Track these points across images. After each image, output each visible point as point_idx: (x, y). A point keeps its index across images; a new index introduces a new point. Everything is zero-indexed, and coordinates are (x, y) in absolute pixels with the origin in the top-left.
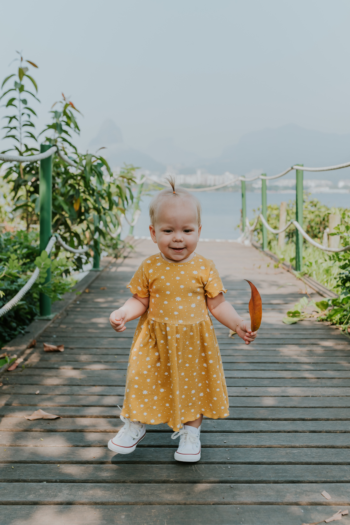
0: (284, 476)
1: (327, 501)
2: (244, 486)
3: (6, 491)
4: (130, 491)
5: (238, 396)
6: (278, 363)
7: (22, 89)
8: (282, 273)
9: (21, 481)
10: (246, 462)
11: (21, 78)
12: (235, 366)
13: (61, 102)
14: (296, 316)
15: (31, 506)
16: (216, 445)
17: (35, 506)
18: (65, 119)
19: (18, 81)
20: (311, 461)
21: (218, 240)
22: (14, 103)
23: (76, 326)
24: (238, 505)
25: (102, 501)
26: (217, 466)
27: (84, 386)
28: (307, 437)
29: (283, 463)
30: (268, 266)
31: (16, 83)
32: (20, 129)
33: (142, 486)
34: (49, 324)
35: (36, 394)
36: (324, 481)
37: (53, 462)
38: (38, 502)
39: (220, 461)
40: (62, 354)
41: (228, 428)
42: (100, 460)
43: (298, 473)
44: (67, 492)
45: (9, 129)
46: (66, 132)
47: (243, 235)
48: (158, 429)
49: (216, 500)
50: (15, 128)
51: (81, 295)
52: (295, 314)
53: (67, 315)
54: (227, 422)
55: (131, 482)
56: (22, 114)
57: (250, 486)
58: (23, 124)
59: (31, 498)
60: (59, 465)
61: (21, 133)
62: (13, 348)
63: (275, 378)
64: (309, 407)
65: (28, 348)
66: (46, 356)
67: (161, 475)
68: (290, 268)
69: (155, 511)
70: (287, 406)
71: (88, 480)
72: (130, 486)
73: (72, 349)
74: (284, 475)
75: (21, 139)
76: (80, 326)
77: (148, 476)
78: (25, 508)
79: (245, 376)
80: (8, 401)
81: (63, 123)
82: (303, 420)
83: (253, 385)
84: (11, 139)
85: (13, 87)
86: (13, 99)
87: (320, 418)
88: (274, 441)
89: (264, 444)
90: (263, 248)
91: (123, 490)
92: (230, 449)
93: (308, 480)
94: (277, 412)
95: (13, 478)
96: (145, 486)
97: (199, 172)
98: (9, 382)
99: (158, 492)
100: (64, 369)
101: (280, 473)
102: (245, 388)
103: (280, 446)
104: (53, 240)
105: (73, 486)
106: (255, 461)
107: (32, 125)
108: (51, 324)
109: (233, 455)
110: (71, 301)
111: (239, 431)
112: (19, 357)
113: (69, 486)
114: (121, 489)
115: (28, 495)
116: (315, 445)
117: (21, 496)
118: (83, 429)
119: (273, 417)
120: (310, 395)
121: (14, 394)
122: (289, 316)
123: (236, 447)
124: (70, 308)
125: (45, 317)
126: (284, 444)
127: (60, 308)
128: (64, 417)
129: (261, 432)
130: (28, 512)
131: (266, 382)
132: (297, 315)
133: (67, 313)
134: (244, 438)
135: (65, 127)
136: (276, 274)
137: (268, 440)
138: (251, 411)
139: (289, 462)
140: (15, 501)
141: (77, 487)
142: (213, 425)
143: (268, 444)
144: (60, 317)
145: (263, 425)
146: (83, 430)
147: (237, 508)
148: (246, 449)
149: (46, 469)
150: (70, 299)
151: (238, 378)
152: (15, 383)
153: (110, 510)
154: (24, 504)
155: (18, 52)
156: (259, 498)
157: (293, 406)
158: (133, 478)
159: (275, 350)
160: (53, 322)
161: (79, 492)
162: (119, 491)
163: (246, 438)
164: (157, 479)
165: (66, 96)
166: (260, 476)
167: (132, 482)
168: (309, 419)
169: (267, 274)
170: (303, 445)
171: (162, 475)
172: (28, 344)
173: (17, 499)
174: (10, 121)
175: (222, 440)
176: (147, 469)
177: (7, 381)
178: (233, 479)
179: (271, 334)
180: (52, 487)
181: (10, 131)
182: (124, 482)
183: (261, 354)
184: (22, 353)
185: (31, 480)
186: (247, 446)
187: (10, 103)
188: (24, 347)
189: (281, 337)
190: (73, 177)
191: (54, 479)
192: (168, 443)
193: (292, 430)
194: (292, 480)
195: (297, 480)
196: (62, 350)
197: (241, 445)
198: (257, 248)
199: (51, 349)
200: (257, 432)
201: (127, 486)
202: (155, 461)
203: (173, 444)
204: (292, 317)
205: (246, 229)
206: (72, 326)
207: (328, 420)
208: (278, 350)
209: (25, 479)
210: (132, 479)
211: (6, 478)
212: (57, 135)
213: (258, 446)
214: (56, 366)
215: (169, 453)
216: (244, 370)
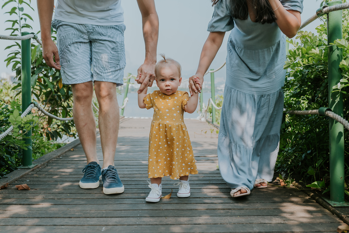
22: (16, 11)
30: (212, 132)
32: (20, 30)
34: (28, 171)
45: (13, 30)
50: (17, 29)
56: (21, 19)
58: (21, 26)
86: (15, 8)
90: (212, 122)
107: (28, 26)
108: (30, 172)
125: (27, 167)
160: (33, 171)
174: (13, 25)
181: (13, 32)
187: (13, 11)
198: (209, 122)
205: (203, 110)
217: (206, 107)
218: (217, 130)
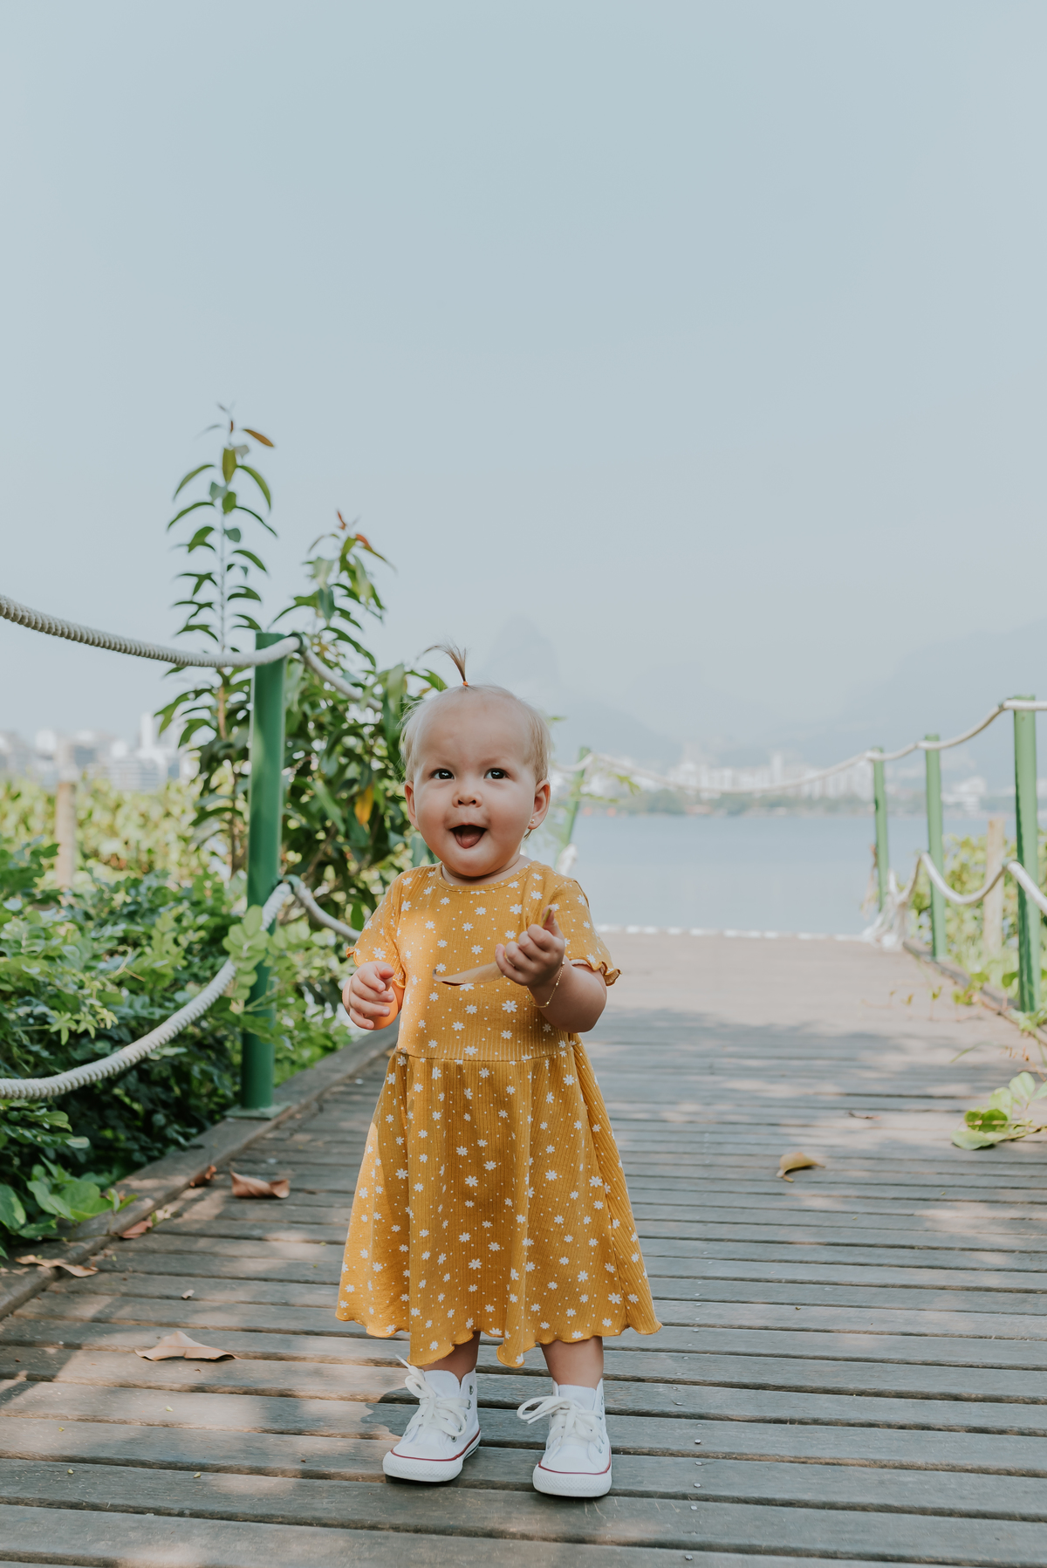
2: (725, 1559)
3: (35, 1529)
4: (383, 1549)
5: (766, 1328)
6: (912, 1248)
7: (230, 502)
8: (979, 1018)
9: (85, 1506)
10: (750, 1498)
11: (227, 474)
12: (778, 1252)
13: (334, 535)
14: (993, 1128)
16: (668, 1449)
18: (345, 579)
19: (220, 481)
20: (951, 1507)
21: (804, 936)
22: (210, 539)
23: (339, 1137)
26: (656, 1502)
27: (324, 1284)
28: (956, 1442)
29: (864, 1508)
30: (934, 996)
31: (214, 486)
32: (223, 607)
33: (424, 1539)
34: (262, 1128)
35: (183, 1299)
37: (185, 1465)
38: (116, 1561)
39: (671, 1490)
40: (280, 1205)
41: (715, 1407)
42: (319, 1468)
43: (903, 1535)
44: (204, 1543)
45: (194, 608)
46: (345, 614)
47: (879, 920)
48: (506, 1400)
50: (209, 605)
51: (372, 1063)
52: (989, 1121)
53: (321, 1109)
54: (717, 1393)
55: (394, 1528)
56: (226, 568)
58: (228, 593)
59: (100, 1549)
60: (198, 1474)
61: (224, 618)
62: (148, 1183)
63: (893, 1286)
64: (981, 1365)
65: (189, 1187)
66: (237, 1208)
67: (484, 1515)
68: (1005, 1004)
70: (911, 1359)
71: (273, 1515)
72: (386, 1538)
73: (312, 1193)
74: (858, 1537)
75: (223, 634)
76: (349, 1138)
77: (449, 1515)
79: (799, 1277)
80: (100, 1312)
81: (339, 591)
82: (956, 1398)
83: (821, 1303)
84: (198, 634)
85: (208, 499)
86: (208, 530)
87: (1008, 1397)
88: (848, 1449)
89: (818, 1454)
90: (934, 953)
91: (365, 1546)
92: (708, 1460)
94: (877, 1375)
95: (63, 1499)
96: (432, 1540)
97: (777, 762)
98: (117, 1266)
99: (464, 1558)
100: (276, 1240)
101: (848, 1532)
102: (795, 1307)
103: (867, 1463)
104: (284, 894)
105: (226, 1527)
106: (780, 1496)
107: (250, 594)
108: (270, 1131)
109: (714, 1478)
110: (337, 1077)
111: (748, 1418)
112: (159, 1205)
113: (214, 1528)
114: (360, 1544)
115: (92, 1542)
117: (73, 1542)
118: (290, 1390)
119: (862, 1387)
120: (991, 1334)
121: (126, 1295)
122: (974, 1127)
123: (727, 1456)
124: (333, 1094)
125: (254, 1113)
126: (877, 1457)
127: (302, 1093)
128: (246, 1356)
129: (816, 1422)
131: (861, 1296)
132: (996, 1122)
133: (322, 1105)
134: (757, 1436)
135: (342, 601)
136: (959, 1021)
137: (831, 1446)
138: (800, 1368)
139: (882, 1506)
140: (54, 1553)
141: (236, 1531)
142: (671, 1396)
143: (828, 1454)
145: (826, 1405)
146: (289, 1393)
148: (757, 1465)
149: (161, 1481)
150: (338, 1071)
151: (780, 1281)
152: (131, 1269)
155: (222, 408)
157: (930, 1359)
158: (400, 1520)
159: (912, 1215)
160: (277, 1127)
161: (239, 1544)
162: (354, 1547)
163: (764, 1435)
164: (471, 1524)
165: (346, 519)
166: (784, 1536)
167: (396, 1529)
168: (973, 1396)
169: (931, 1019)
170: (937, 1463)
171: (489, 1516)
172: (194, 1174)
174: (197, 588)
175: (692, 1438)
177: (112, 1263)
178: (697, 1538)
179: (908, 1173)
180: (166, 1526)
181: (195, 615)
182: (373, 1527)
183: (866, 1222)
184: (172, 1196)
185: (111, 1505)
186: (762, 1458)
187: (200, 538)
188: (180, 1180)
189: (937, 1180)
190: (354, 729)
191: (176, 1507)
192: (528, 1437)
193: (912, 1423)
196: (282, 1193)
197: (746, 1454)
198: (916, 954)
199: (252, 1190)
200: (802, 1422)
201: (379, 1537)
202: (475, 1481)
204: (981, 1128)
205: (888, 900)
206: (328, 1138)
207: (1035, 1402)
208: (920, 1216)
209: (99, 1501)
210: (399, 1522)
211: (45, 1496)
212: (322, 623)
213: (797, 1460)
214: (256, 1233)
215: (525, 1461)
216: (801, 1262)
217: (900, 888)
218: (958, 990)
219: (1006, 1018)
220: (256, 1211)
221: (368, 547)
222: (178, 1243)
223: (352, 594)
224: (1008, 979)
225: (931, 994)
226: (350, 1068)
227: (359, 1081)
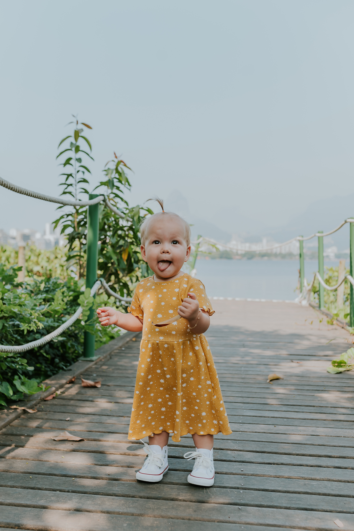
0: (297, 504)
1: (339, 528)
2: (253, 509)
3: (20, 496)
4: (137, 504)
5: (265, 433)
6: (314, 406)
7: (77, 149)
8: (336, 329)
9: (36, 489)
10: (260, 489)
11: (76, 139)
12: (267, 407)
13: (113, 161)
14: (341, 366)
15: (40, 509)
16: (232, 472)
17: (44, 510)
18: (117, 176)
19: (74, 142)
20: (329, 493)
21: (275, 301)
22: (71, 162)
23: (117, 367)
24: (242, 525)
25: (108, 510)
26: (228, 490)
27: (114, 416)
28: (330, 471)
29: (299, 493)
30: (320, 321)
31: (72, 143)
32: (76, 185)
33: (150, 501)
34: (91, 364)
35: (66, 421)
36: (340, 511)
37: (69, 476)
38: (47, 506)
39: (233, 486)
40: (98, 390)
41: (248, 459)
42: (114, 477)
43: (313, 502)
44: (76, 501)
45: (66, 186)
46: (118, 188)
47: (301, 295)
48: (176, 455)
49: (221, 518)
50: (71, 185)
51: (127, 342)
52: (340, 364)
53: (111, 358)
54: (248, 454)
55: (140, 497)
56: (77, 172)
57: (260, 510)
58: (78, 181)
59: (42, 503)
60: (74, 478)
61: (76, 189)
62: (53, 382)
64: (338, 446)
65: (67, 383)
66: (83, 391)
67: (170, 493)
68: (345, 324)
69: (157, 522)
70: (314, 444)
71: (99, 492)
72: (138, 500)
73: (109, 386)
74: (297, 502)
75: (76, 195)
76: (121, 368)
77: (158, 493)
78: (35, 510)
79: (275, 416)
80: (39, 425)
81: (115, 180)
82: (330, 457)
83: (282, 424)
84: (68, 195)
85: (69, 148)
86: (70, 159)
88: (293, 473)
89: (283, 475)
90: (320, 307)
91: (131, 503)
92: (246, 476)
93: (323, 509)
94: (303, 449)
95: (29, 486)
96: (153, 501)
97: (265, 241)
98: (44, 409)
99: (164, 507)
100: (97, 401)
101: (294, 501)
102: (274, 426)
103: (300, 478)
104: (98, 284)
105: (83, 496)
106: (270, 488)
107: (85, 181)
108: (93, 365)
109: (248, 482)
110: (116, 347)
111: (259, 463)
112: (57, 389)
113: (79, 496)
114: (129, 502)
115: (39, 500)
116: (337, 480)
117: (33, 500)
118: (103, 451)
119: (298, 453)
120: (341, 436)
121: (47, 419)
122: (334, 366)
123: (252, 475)
124: (115, 353)
125: (88, 359)
126: (303, 476)
127: (104, 352)
128: (88, 440)
129: (282, 464)
130: (36, 513)
131: (296, 422)
132: (342, 364)
133: (111, 357)
134: (262, 469)
135: (117, 184)
136: (329, 330)
137: (287, 472)
138: (276, 446)
139: (305, 492)
140: (26, 504)
141: (87, 497)
142: (233, 456)
143: (286, 475)
144: (103, 360)
145: (286, 458)
146: (103, 452)
147: (241, 527)
148: (262, 478)
149: (61, 481)
150: (116, 345)
151: (269, 417)
152: (48, 411)
153: (114, 518)
154: (34, 507)
155: (74, 116)
156: (266, 520)
157: (321, 443)
159: (314, 395)
160: (96, 364)
161: (88, 501)
162: (127, 503)
163: (265, 469)
164: (166, 496)
165: (117, 155)
166: (272, 502)
168: (336, 456)
169: (319, 329)
170: (324, 478)
171: (172, 494)
172: (68, 379)
173: (29, 503)
174: (67, 179)
175: (240, 469)
176: (158, 488)
177: (42, 408)
178: (243, 502)
179: (312, 381)
180: (64, 495)
181: (66, 188)
182: (133, 497)
183: (298, 398)
184: (62, 386)
185: (45, 488)
186: (264, 476)
187: (68, 162)
188: (64, 381)
189: (322, 384)
190: (122, 229)
191: (67, 489)
192: (184, 468)
193: (315, 465)
194: (305, 508)
195: (311, 509)
196: (99, 386)
197: (259, 474)
198: (313, 307)
199: (88, 385)
200: (277, 464)
201: (135, 500)
202: (167, 482)
203: (188, 469)
204: (337, 366)
205: (304, 289)
206: (113, 368)
208: (316, 396)
209: (40, 487)
210: (141, 495)
211: (23, 485)
212: (110, 191)
213: (276, 477)
214: (90, 399)
215: (184, 476)
216: (276, 411)
217: (309, 285)
218: (328, 319)
219: (345, 329)
220: (90, 392)
221: (125, 165)
222: (64, 402)
223: (120, 181)
224: (346, 316)
225: (319, 321)
226: (120, 344)
227: (123, 349)
